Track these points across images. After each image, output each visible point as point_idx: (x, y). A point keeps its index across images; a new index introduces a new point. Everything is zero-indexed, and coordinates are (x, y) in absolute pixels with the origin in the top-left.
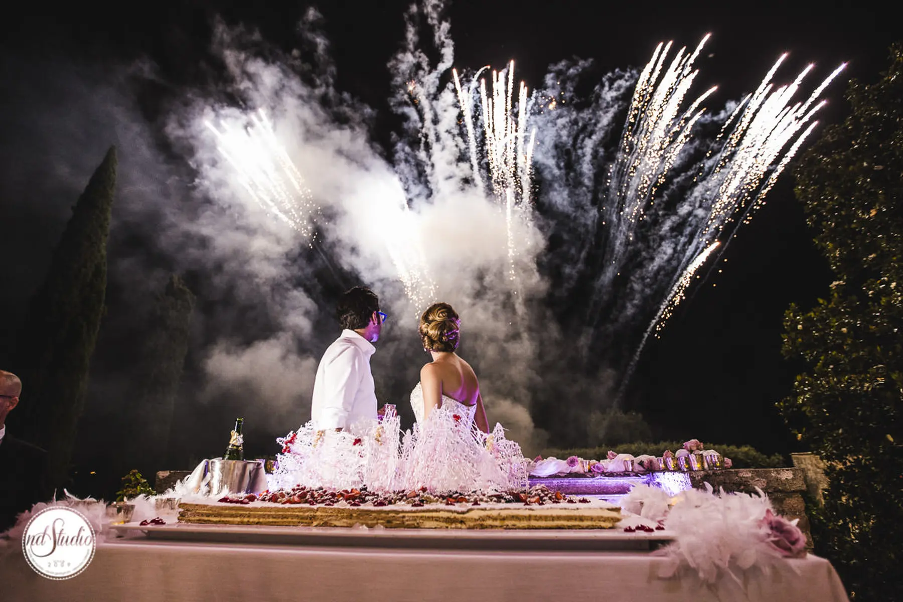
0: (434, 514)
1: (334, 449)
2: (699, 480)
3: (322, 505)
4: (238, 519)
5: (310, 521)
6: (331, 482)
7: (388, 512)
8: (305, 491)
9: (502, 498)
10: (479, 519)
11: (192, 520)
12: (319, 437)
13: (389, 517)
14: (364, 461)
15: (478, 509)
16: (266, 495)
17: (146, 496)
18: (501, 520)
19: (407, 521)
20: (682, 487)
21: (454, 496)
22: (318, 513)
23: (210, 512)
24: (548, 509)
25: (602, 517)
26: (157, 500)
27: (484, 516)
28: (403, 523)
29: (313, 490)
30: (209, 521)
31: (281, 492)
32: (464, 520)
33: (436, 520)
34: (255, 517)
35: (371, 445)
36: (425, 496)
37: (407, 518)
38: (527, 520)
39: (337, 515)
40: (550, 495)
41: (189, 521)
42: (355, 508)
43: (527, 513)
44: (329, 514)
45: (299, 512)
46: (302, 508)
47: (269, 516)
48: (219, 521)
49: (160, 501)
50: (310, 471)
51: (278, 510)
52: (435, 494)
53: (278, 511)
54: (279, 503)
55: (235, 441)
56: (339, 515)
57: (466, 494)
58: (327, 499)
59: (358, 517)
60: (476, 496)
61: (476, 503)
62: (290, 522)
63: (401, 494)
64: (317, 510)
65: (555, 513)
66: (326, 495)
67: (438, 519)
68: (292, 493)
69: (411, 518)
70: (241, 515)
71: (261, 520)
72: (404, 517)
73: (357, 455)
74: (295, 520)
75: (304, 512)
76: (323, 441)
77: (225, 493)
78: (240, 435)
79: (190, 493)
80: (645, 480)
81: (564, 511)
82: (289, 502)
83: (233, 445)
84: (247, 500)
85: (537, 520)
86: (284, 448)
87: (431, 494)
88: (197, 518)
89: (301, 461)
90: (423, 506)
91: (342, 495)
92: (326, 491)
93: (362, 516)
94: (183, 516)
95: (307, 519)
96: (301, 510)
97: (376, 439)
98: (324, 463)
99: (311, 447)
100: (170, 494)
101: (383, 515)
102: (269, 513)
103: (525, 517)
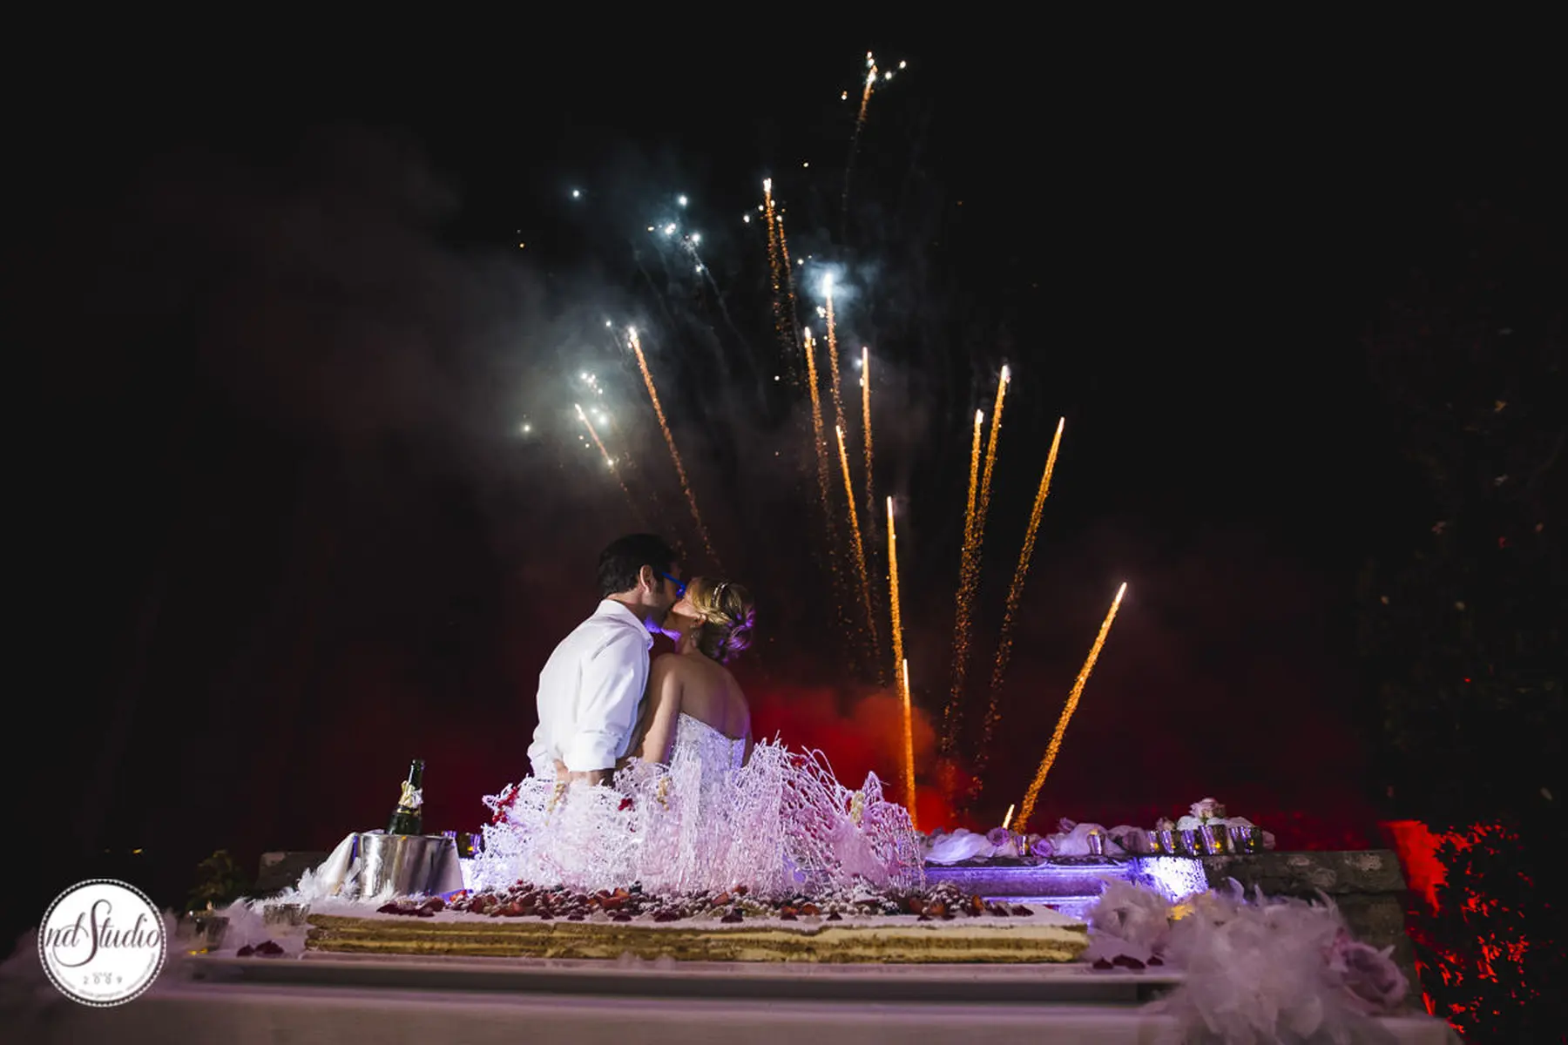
0: (762, 936)
1: (585, 817)
2: (1219, 872)
3: (564, 919)
4: (413, 945)
5: (543, 948)
6: (578, 877)
7: (680, 932)
8: (532, 892)
9: (880, 905)
10: (840, 944)
11: (330, 946)
12: (558, 794)
13: (682, 941)
14: (638, 840)
15: (838, 927)
16: (463, 899)
17: (247, 901)
18: (878, 946)
19: (713, 947)
20: (1190, 884)
21: (795, 902)
22: (556, 934)
23: (363, 930)
24: (960, 927)
25: (1054, 942)
26: (266, 908)
27: (849, 939)
28: (706, 950)
29: (547, 891)
30: (362, 947)
31: (489, 893)
32: (815, 946)
33: (765, 947)
34: (443, 939)
35: (649, 808)
36: (745, 901)
37: (713, 943)
38: (923, 947)
39: (589, 938)
40: (962, 901)
41: (327, 947)
42: (623, 924)
43: (924, 934)
44: (574, 935)
45: (523, 931)
46: (527, 924)
47: (468, 939)
48: (380, 948)
49: (271, 909)
50: (541, 856)
51: (485, 927)
52: (762, 899)
53: (487, 930)
54: (486, 913)
55: (408, 801)
56: (594, 937)
57: (816, 898)
58: (571, 908)
59: (625, 942)
60: (833, 903)
61: (834, 916)
62: (505, 950)
63: (702, 899)
64: (555, 928)
65: (972, 934)
66: (570, 900)
67: (767, 944)
68: (509, 895)
69: (721, 943)
70: (420, 938)
71: (455, 946)
72: (707, 941)
73: (624, 826)
74: (514, 946)
75: (531, 931)
76: (565, 801)
77: (388, 894)
78: (417, 789)
79: (324, 896)
80: (1125, 870)
81: (987, 930)
82: (503, 912)
83: (405, 808)
84: (429, 909)
85: (941, 947)
86: (496, 814)
87: (755, 899)
88: (340, 942)
89: (526, 837)
90: (741, 920)
91: (597, 899)
92: (569, 893)
93: (634, 939)
94: (317, 939)
95: (536, 944)
96: (526, 927)
97: (658, 800)
98: (566, 841)
99: (544, 813)
100: (288, 897)
101: (672, 937)
102: (470, 933)
103: (921, 941)
